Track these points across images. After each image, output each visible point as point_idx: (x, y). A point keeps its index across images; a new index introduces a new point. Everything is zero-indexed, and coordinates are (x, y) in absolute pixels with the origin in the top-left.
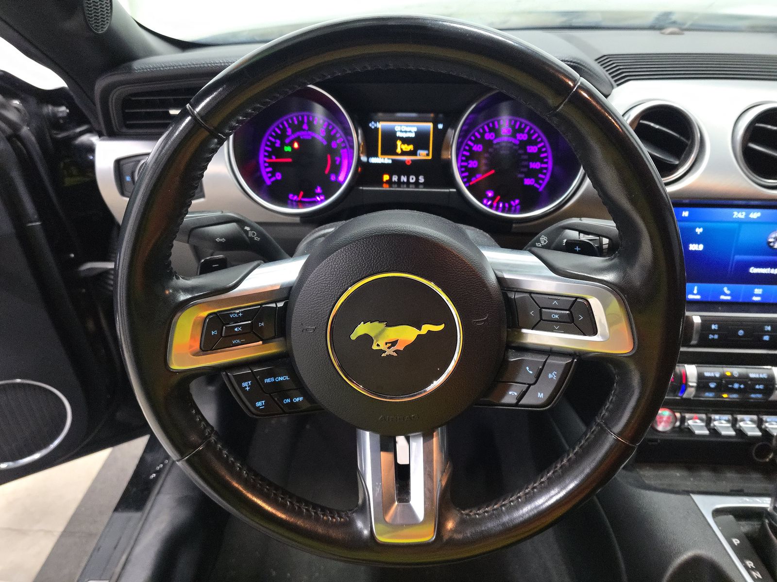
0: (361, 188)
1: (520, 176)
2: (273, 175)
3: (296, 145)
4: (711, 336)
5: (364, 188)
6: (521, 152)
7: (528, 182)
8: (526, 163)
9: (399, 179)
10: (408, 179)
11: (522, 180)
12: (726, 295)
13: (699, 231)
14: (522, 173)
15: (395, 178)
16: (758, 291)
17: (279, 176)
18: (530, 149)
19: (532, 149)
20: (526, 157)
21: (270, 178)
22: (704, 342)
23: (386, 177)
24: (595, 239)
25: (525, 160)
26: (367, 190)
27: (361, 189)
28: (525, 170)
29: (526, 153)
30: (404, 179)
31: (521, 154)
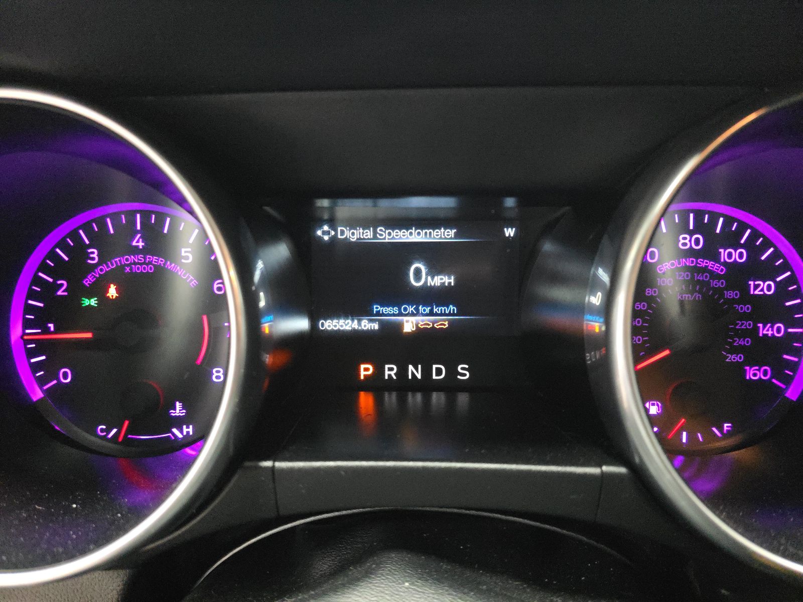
0: (268, 464)
1: (731, 358)
2: (53, 374)
3: (112, 292)
5: (279, 465)
6: (730, 294)
7: (754, 374)
8: (748, 325)
9: (402, 372)
10: (427, 372)
11: (739, 368)
14: (734, 350)
15: (390, 371)
17: (66, 377)
18: (756, 287)
19: (764, 288)
20: (747, 308)
21: (42, 381)
23: (366, 370)
25: (745, 317)
26: (291, 471)
27: (266, 468)
28: (747, 342)
29: (746, 297)
30: (414, 372)
31: (733, 301)
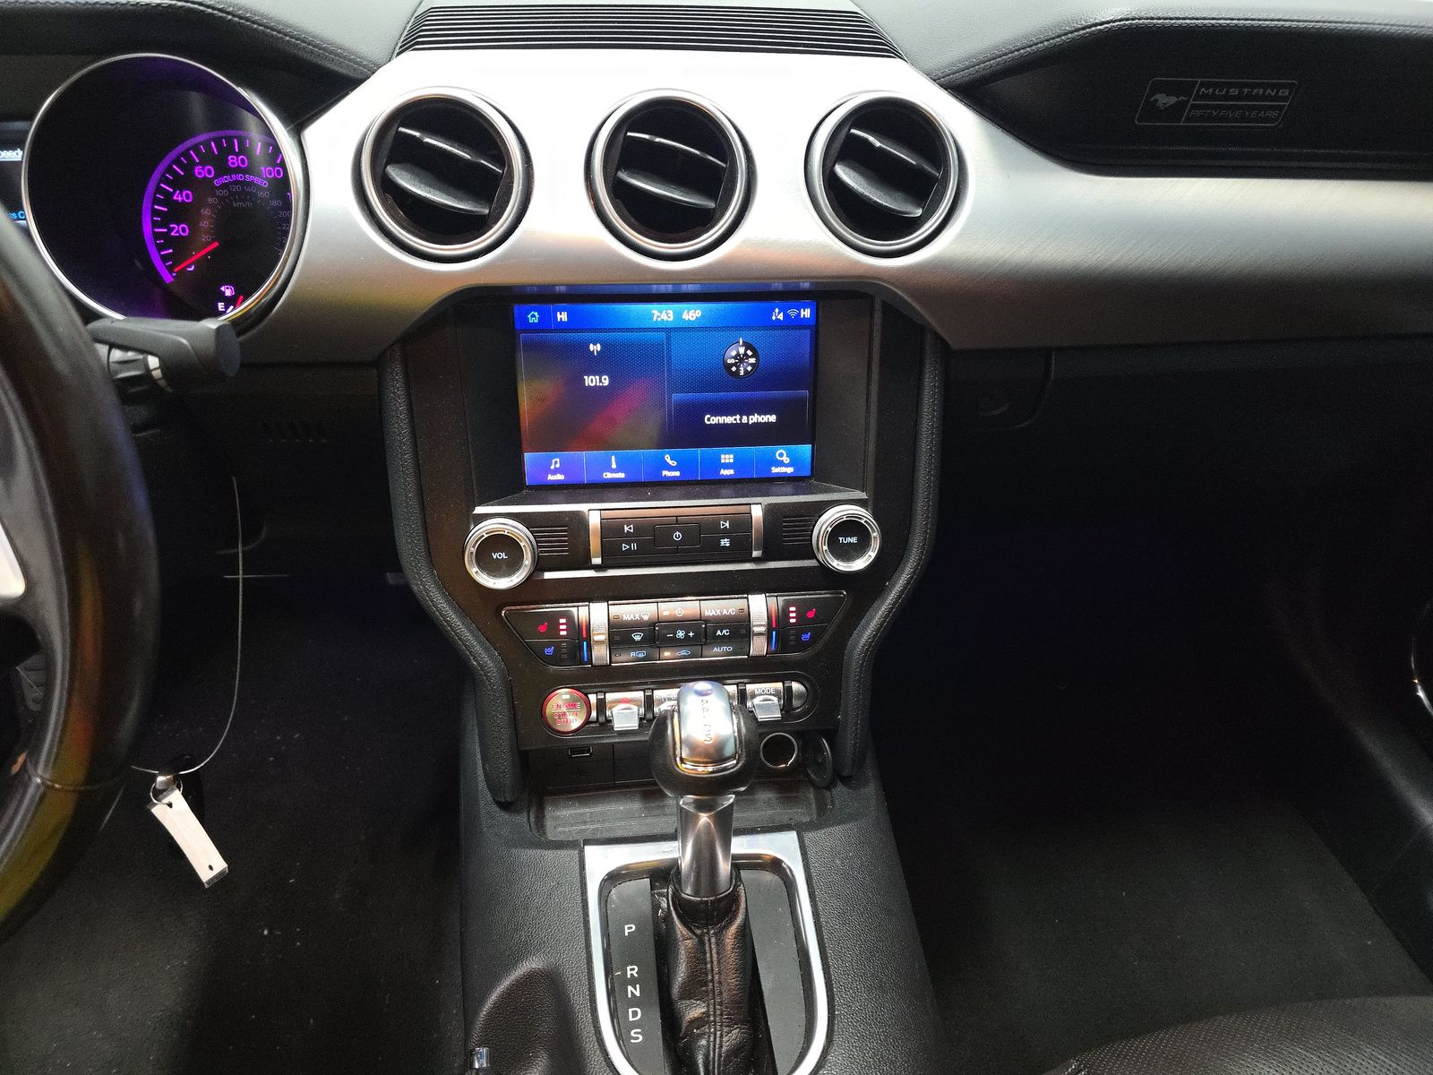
4: (625, 547)
12: (670, 468)
13: (595, 348)
16: (727, 458)
22: (613, 556)
24: (137, 360)
